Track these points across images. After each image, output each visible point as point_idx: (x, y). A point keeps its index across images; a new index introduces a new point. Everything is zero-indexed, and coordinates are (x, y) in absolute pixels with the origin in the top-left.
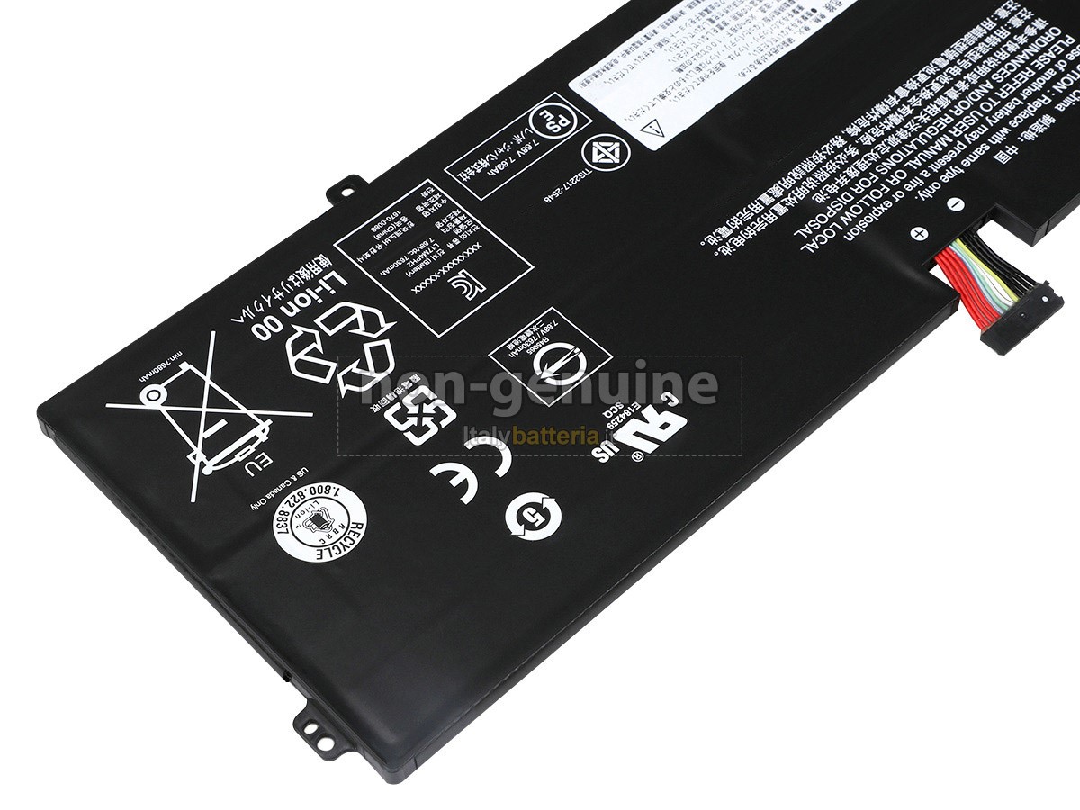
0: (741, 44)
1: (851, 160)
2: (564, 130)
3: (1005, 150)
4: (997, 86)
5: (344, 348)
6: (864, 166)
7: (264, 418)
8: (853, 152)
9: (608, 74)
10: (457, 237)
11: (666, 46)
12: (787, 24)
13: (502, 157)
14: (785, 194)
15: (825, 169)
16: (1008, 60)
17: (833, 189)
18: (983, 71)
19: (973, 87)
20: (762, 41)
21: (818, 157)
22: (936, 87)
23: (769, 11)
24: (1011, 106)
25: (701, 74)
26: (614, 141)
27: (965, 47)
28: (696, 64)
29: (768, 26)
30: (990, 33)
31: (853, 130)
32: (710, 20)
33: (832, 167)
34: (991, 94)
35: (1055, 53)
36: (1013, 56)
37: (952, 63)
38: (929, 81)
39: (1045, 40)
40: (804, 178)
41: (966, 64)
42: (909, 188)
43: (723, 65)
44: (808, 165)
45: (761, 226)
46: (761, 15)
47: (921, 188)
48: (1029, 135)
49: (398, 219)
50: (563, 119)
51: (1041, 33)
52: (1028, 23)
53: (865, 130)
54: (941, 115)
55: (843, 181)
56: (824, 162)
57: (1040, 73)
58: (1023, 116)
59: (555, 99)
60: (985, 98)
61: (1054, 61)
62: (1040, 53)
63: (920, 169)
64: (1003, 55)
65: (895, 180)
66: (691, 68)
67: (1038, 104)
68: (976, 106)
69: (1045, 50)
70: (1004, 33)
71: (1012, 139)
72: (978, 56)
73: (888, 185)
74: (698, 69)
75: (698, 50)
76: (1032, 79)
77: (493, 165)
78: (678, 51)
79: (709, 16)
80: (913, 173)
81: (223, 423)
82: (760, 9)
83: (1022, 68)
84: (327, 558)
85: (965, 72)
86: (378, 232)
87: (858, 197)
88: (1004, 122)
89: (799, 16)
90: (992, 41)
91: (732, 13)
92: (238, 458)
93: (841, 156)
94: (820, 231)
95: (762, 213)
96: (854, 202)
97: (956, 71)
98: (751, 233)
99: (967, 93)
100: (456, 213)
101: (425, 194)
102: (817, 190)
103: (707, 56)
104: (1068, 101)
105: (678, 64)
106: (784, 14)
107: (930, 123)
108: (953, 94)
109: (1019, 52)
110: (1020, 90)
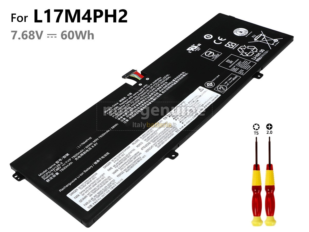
1: (160, 89)
2: (219, 87)
3: (130, 95)
5: (247, 51)
6: (158, 89)
7: (256, 41)
8: (160, 91)
9: (213, 98)
11: (202, 105)
13: (230, 81)
14: (173, 83)
17: (164, 84)
21: (167, 89)
24: (128, 103)
26: (208, 87)
28: (195, 102)
31: (160, 95)
33: (164, 88)
34: (131, 105)
40: (170, 85)
42: (149, 86)
43: (188, 103)
44: (169, 88)
45: (177, 77)
47: (147, 86)
48: (125, 98)
49: (246, 69)
50: (220, 89)
53: (158, 95)
54: (142, 100)
55: (162, 86)
56: (166, 88)
58: (125, 101)
59: (223, 92)
60: (133, 104)
65: (152, 87)
67: (122, 104)
68: (135, 102)
71: (129, 97)
74: (194, 102)
77: (232, 79)
78: (199, 104)
81: (262, 39)
84: (238, 29)
87: (159, 83)
88: (129, 100)
92: (258, 36)
93: (163, 90)
94: (166, 78)
96: (160, 82)
98: (179, 76)
99: (136, 104)
102: (167, 84)
103: (192, 104)
104: (116, 105)
105: (198, 102)
107: (145, 98)
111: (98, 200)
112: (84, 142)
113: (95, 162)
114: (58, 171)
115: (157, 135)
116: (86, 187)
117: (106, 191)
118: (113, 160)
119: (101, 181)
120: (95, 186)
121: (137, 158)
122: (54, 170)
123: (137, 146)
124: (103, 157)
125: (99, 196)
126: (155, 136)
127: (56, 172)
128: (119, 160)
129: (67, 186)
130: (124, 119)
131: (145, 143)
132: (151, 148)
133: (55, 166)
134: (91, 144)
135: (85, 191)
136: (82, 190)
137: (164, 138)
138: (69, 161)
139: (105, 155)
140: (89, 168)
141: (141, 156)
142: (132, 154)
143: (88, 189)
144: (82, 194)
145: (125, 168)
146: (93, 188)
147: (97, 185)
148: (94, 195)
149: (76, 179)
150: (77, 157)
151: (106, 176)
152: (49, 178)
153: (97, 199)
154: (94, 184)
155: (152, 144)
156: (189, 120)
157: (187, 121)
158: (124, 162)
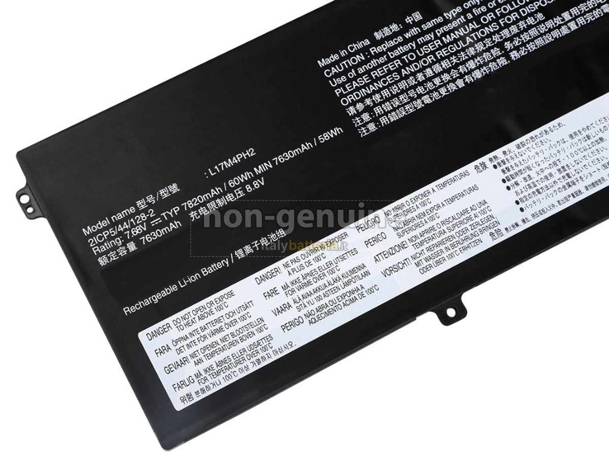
0: (554, 151)
1: (511, 39)
3: (414, 21)
4: (399, 71)
6: (505, 33)
8: (508, 45)
12: (516, 161)
14: (559, 27)
15: (530, 37)
16: (384, 88)
17: (530, 21)
18: (403, 85)
19: (414, 74)
20: (538, 150)
21: (531, 47)
22: (437, 81)
23: (525, 175)
24: (397, 53)
25: (588, 132)
27: (407, 107)
28: (589, 142)
29: (529, 164)
30: (386, 114)
31: (503, 62)
32: (569, 177)
33: (525, 37)
34: (405, 65)
35: (352, 84)
36: (379, 91)
37: (420, 96)
38: (440, 87)
39: (353, 97)
40: (545, 33)
41: (412, 93)
42: (484, 9)
43: (571, 136)
44: (539, 42)
46: (533, 173)
47: (476, 5)
48: (395, 27)
51: (354, 103)
52: (359, 114)
53: (494, 60)
54: (443, 59)
55: (522, 24)
56: (528, 42)
57: (368, 72)
58: (392, 43)
60: (411, 62)
61: (355, 79)
62: (361, 87)
63: (471, 21)
64: (386, 93)
66: (593, 140)
67: (379, 49)
68: (419, 58)
69: (358, 89)
70: (378, 110)
71: (407, 27)
72: (401, 97)
73: (495, 14)
74: (588, 137)
75: (585, 153)
76: (375, 69)
78: (598, 156)
79: (569, 180)
80: (477, 19)
82: (531, 179)
83: (378, 79)
85: (414, 87)
87: (517, 10)
88: (406, 41)
89: (508, 165)
90: (387, 106)
91: (552, 180)
93: (517, 44)
95: (579, 16)
96: (521, 7)
97: (420, 90)
99: (419, 71)
102: (540, 22)
103: (580, 146)
104: (360, 45)
105: (602, 145)
106: (517, 169)
107: (452, 55)
108: (429, 72)
109: (374, 92)
110: (386, 63)
111: (211, 386)
112: (229, 160)
113: (240, 251)
114: (136, 240)
115: (434, 223)
116: (194, 327)
117: (239, 366)
118: (286, 265)
119: (238, 326)
120: (217, 337)
121: (352, 286)
122: (126, 230)
123: (367, 243)
124: (264, 242)
125: (218, 374)
126: (426, 227)
127: (129, 241)
128: (303, 272)
129: (147, 302)
130: (366, 117)
131: (393, 239)
132: (401, 265)
133: (132, 216)
134: (246, 176)
135: (188, 341)
136: (182, 334)
137: (448, 244)
138: (173, 213)
139: (273, 236)
140: (219, 265)
141: (367, 282)
142: (345, 267)
143: (195, 338)
144: (178, 347)
145: (310, 308)
146: (209, 341)
147: (221, 335)
148: (206, 364)
149: (174, 288)
150: (196, 209)
151: (254, 313)
152: (106, 253)
153: (211, 380)
154: (218, 326)
155: (410, 251)
156: (545, 204)
157: (536, 209)
158: (315, 286)
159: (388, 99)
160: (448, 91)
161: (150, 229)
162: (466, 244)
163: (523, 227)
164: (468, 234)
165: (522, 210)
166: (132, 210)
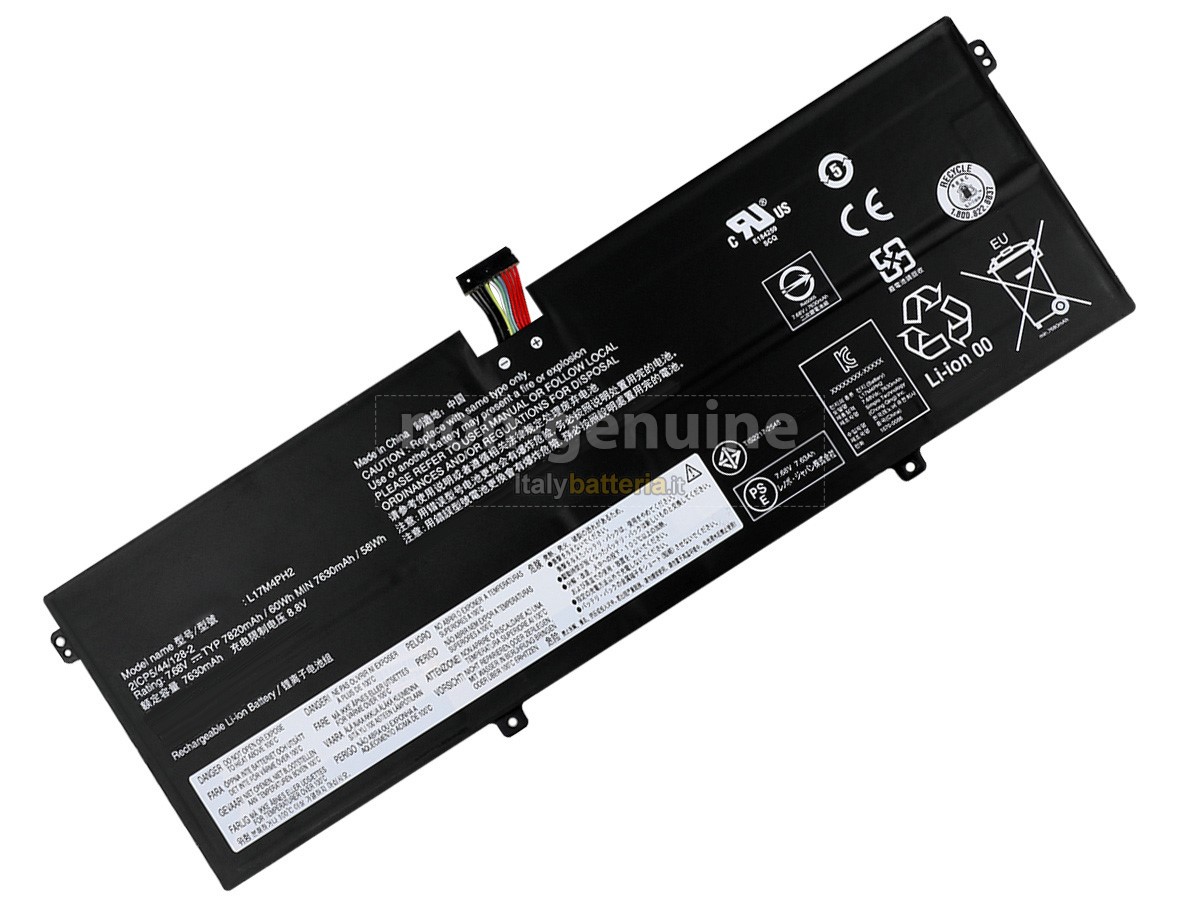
0: (611, 541)
4: (442, 465)
10: (846, 402)
12: (573, 555)
15: (583, 413)
16: (428, 486)
18: (448, 480)
19: (459, 467)
20: (595, 542)
22: (485, 472)
23: (582, 571)
25: (646, 518)
27: (454, 505)
29: (587, 558)
30: (431, 515)
32: (628, 569)
35: (393, 485)
36: (422, 491)
37: (467, 492)
38: (488, 479)
39: (395, 500)
41: (458, 489)
46: (591, 568)
51: (396, 507)
52: (402, 519)
57: (409, 470)
61: (396, 479)
62: (403, 488)
63: (518, 400)
64: (429, 492)
66: (652, 525)
69: (399, 490)
70: (422, 512)
72: (447, 495)
73: (545, 390)
75: (645, 541)
76: (417, 464)
79: (629, 573)
80: (524, 397)
82: (588, 574)
83: (421, 476)
85: (460, 482)
86: (898, 416)
89: (563, 561)
90: (433, 507)
91: (610, 573)
95: (635, 384)
97: (467, 484)
100: (843, 423)
101: (862, 443)
106: (573, 565)
108: (475, 463)
109: (418, 492)
110: (429, 457)
159: (432, 499)
160: (497, 483)
161: (191, 666)
162: (521, 653)
163: (581, 628)
164: (524, 641)
165: (579, 610)
166: (170, 648)
